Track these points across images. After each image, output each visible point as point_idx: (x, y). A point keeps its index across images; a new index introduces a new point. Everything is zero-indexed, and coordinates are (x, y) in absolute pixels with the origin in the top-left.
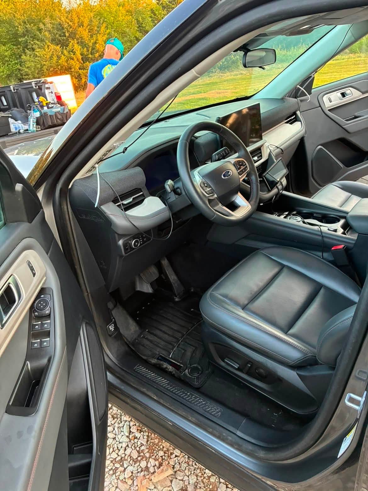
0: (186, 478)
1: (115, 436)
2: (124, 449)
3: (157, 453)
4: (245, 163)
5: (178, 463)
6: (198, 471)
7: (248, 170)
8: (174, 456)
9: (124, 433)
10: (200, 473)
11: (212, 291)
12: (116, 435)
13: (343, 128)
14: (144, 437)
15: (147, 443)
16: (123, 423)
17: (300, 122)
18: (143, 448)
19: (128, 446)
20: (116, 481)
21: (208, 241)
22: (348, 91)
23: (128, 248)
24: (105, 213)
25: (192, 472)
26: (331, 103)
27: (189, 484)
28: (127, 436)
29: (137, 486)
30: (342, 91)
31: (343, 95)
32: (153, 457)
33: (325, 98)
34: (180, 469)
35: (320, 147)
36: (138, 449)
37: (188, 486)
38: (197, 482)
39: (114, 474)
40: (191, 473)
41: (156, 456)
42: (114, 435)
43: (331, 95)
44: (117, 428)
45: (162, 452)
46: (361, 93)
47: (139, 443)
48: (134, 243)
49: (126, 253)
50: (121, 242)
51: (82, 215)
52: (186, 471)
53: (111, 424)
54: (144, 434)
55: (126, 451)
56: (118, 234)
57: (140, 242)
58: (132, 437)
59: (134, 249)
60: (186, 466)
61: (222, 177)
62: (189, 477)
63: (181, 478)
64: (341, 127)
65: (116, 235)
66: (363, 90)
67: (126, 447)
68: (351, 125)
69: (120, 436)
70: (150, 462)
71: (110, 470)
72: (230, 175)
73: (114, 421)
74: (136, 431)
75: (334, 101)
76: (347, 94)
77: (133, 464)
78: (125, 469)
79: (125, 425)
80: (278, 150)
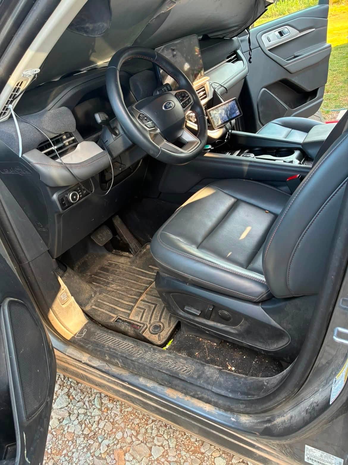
0: (165, 443)
1: (86, 411)
2: (97, 423)
3: (133, 421)
4: (187, 94)
5: (155, 428)
6: (178, 433)
7: (191, 102)
8: (150, 421)
9: (95, 406)
10: (179, 434)
11: (162, 231)
12: (87, 409)
13: (284, 68)
14: (117, 407)
15: (121, 413)
16: (94, 396)
17: (242, 61)
18: (117, 418)
19: (101, 419)
20: (91, 458)
21: (161, 193)
22: (286, 29)
23: (64, 203)
24: (29, 162)
25: (172, 435)
26: (271, 42)
27: (169, 448)
28: (99, 409)
29: (115, 459)
30: (280, 29)
31: (281, 34)
32: (129, 427)
33: (264, 38)
34: (158, 434)
35: (264, 89)
36: (112, 420)
37: (168, 451)
38: (177, 445)
39: (88, 451)
40: (170, 436)
41: (131, 425)
42: (84, 410)
43: (269, 34)
44: (87, 402)
45: (138, 419)
46: (298, 32)
47: (112, 414)
48: (72, 197)
49: (63, 209)
50: (55, 197)
51: (4, 170)
52: (165, 436)
53: (81, 398)
54: (118, 404)
55: (99, 425)
56: (50, 187)
57: (80, 195)
58: (104, 409)
59: (73, 204)
60: (164, 430)
61: (164, 108)
62: (168, 441)
63: (159, 444)
64: (282, 66)
65: (48, 189)
66: (300, 28)
67: (99, 420)
68: (291, 65)
69: (91, 410)
70: (127, 432)
71: (84, 448)
72: (171, 107)
73: (84, 395)
74: (108, 402)
75: (272, 41)
76: (285, 33)
77: (108, 437)
78: (100, 444)
79: (96, 398)
80: (223, 88)
